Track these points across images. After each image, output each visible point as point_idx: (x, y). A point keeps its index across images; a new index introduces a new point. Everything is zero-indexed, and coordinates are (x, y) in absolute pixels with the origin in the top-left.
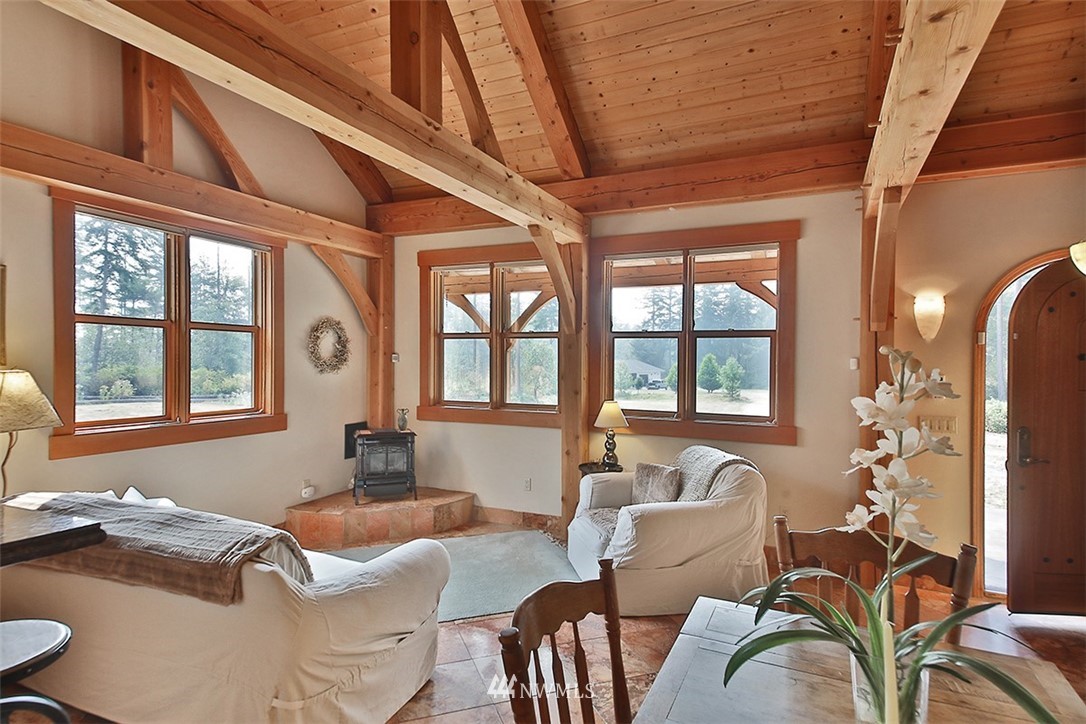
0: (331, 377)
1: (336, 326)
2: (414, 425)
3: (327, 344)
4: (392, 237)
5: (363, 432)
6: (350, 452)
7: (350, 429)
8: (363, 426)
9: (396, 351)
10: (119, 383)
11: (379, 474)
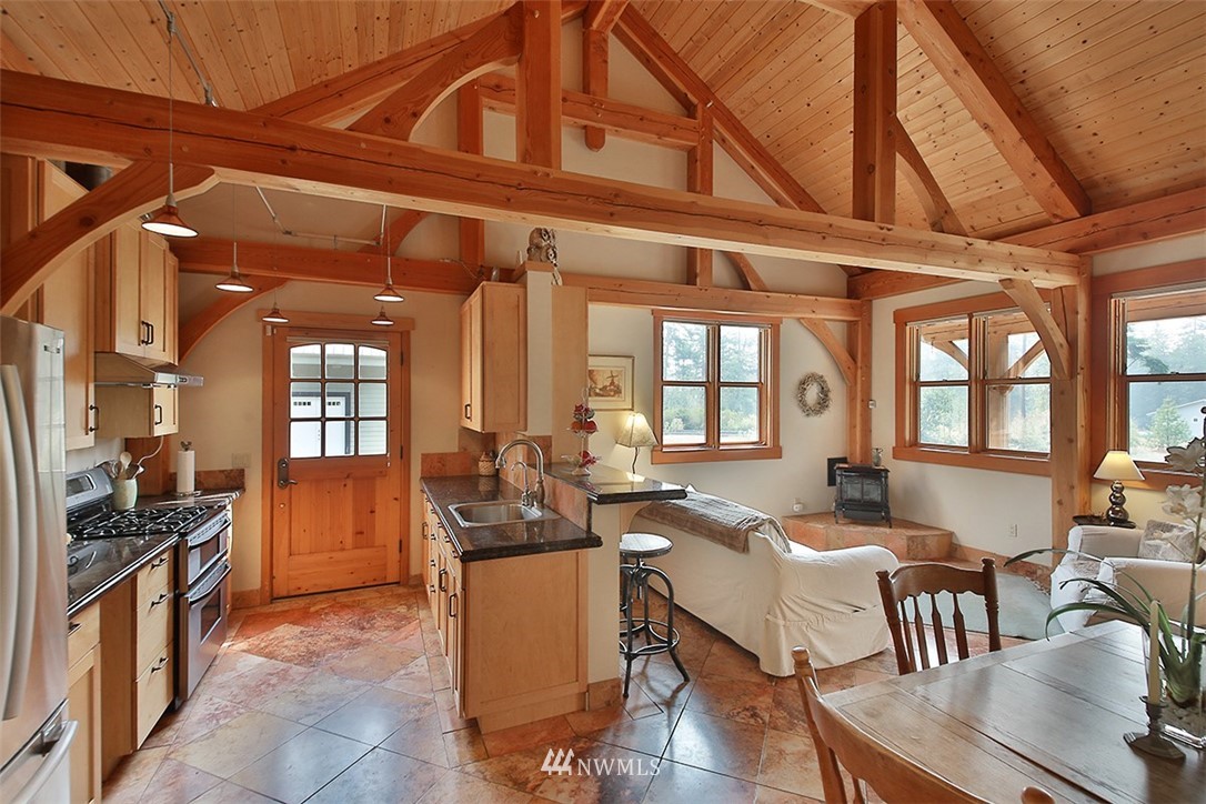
0: (816, 420)
1: (820, 380)
2: (887, 461)
3: (812, 393)
4: (871, 301)
5: (841, 465)
6: (832, 481)
7: (832, 462)
8: (844, 460)
9: (873, 398)
10: (675, 420)
11: (855, 501)
